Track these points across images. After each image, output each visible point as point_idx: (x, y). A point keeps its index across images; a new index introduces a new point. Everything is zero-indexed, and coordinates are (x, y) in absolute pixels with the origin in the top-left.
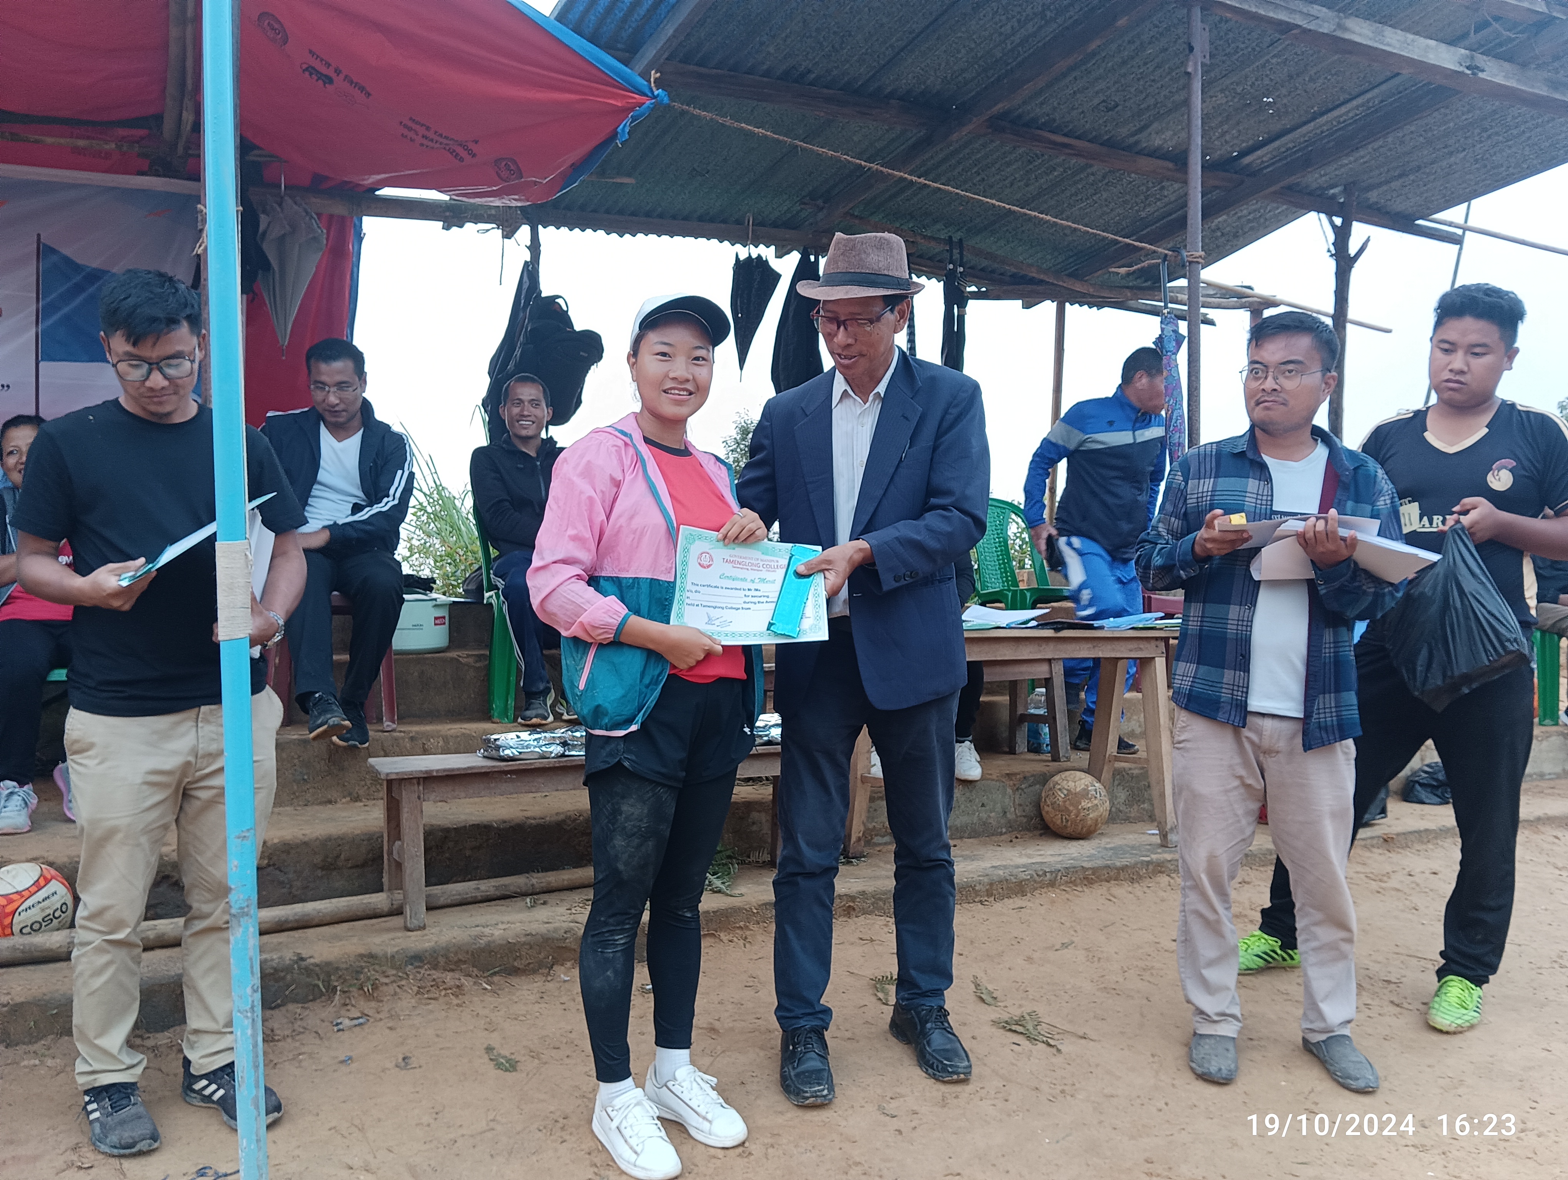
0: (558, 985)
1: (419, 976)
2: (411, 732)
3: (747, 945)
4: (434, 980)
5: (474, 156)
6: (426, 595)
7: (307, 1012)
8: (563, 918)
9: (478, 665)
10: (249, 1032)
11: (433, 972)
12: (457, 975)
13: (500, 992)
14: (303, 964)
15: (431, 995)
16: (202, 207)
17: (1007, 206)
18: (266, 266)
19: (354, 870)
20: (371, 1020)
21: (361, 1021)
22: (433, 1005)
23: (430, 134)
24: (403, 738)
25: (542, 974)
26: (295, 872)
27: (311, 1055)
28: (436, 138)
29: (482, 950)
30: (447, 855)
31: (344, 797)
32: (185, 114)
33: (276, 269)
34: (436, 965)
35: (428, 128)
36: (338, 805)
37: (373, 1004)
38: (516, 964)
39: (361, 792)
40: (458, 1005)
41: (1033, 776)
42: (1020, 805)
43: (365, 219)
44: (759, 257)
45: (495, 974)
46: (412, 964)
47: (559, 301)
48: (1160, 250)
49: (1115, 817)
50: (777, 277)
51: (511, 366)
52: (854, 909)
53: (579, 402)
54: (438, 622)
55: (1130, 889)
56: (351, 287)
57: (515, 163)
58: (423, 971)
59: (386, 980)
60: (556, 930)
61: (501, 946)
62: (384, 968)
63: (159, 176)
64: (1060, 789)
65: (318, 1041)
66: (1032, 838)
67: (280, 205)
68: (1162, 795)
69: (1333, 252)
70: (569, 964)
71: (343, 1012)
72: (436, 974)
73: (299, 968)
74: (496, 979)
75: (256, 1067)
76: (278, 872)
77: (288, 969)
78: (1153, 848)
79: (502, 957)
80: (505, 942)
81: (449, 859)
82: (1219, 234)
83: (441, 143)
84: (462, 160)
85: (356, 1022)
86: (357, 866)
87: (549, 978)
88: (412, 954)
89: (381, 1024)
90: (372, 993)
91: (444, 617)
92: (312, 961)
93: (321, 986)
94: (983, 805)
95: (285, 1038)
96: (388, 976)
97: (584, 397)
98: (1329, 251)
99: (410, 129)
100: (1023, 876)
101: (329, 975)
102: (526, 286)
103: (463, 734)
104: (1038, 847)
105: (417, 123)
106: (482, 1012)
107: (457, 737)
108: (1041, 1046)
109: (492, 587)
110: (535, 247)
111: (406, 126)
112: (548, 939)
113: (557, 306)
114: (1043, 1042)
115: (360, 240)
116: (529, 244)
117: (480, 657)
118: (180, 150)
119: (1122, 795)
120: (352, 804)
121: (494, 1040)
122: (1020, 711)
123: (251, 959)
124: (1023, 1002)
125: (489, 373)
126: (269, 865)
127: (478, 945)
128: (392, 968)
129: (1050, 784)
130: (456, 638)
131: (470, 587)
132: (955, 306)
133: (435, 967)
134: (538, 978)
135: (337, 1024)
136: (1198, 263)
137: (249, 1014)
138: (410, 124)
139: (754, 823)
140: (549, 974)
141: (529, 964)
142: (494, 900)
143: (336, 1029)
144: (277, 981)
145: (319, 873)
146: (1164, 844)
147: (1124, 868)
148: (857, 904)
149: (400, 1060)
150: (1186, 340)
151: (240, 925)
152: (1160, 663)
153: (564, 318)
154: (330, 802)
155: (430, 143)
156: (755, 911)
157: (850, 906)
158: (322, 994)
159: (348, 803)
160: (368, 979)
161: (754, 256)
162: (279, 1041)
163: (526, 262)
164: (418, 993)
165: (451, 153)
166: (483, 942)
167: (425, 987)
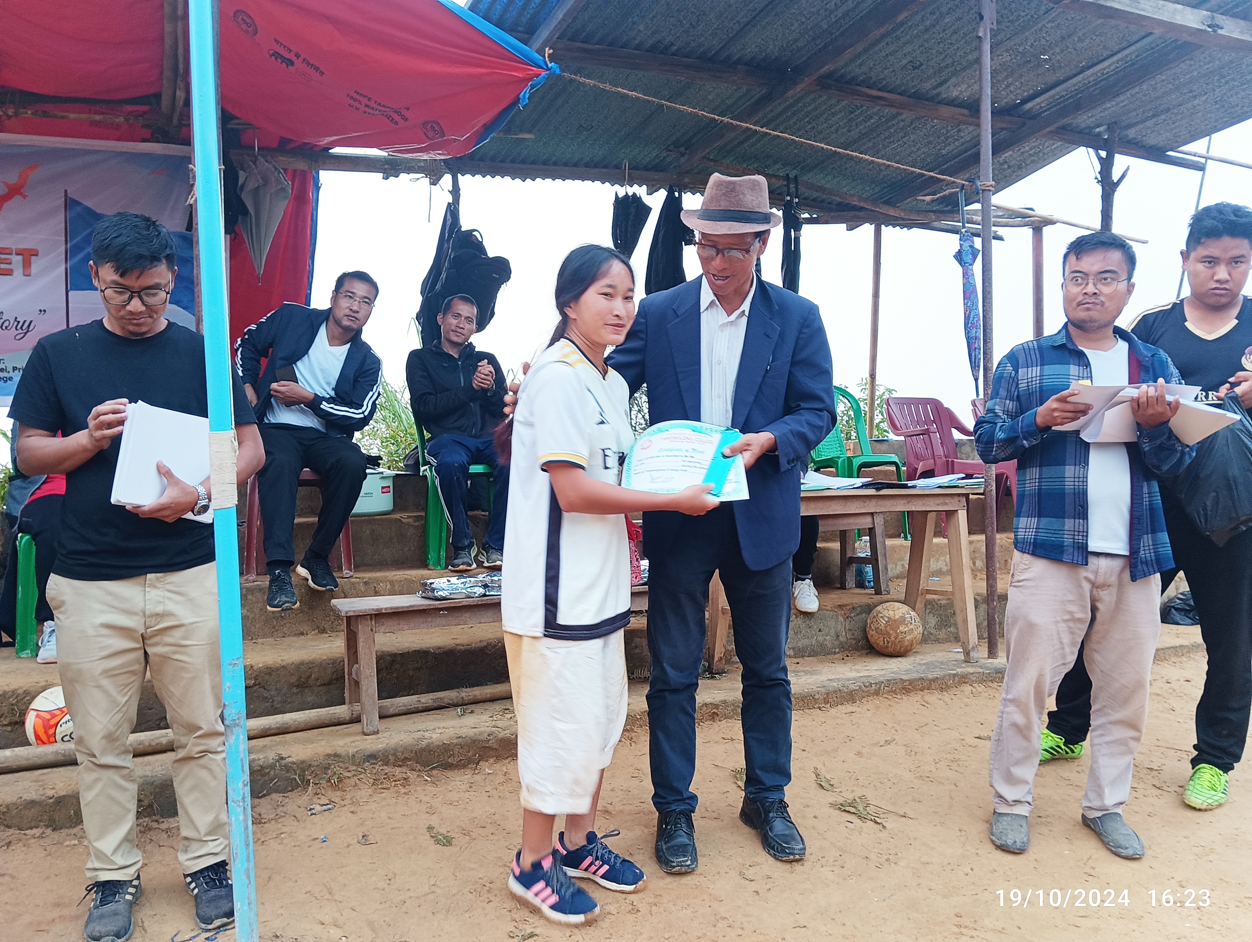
0: (483, 777)
1: (374, 771)
2: (363, 578)
3: (633, 744)
4: (386, 774)
5: (406, 120)
6: (374, 469)
7: (287, 800)
8: (487, 724)
9: (416, 524)
10: (241, 817)
11: (386, 767)
12: (404, 769)
13: (438, 783)
14: (283, 762)
15: (384, 786)
16: (193, 167)
17: (833, 149)
18: (245, 212)
19: (321, 688)
20: (338, 806)
21: (329, 806)
22: (386, 794)
23: (372, 104)
24: (359, 583)
25: (471, 768)
26: (276, 689)
27: (290, 835)
28: (375, 106)
29: (423, 750)
30: (394, 675)
31: (314, 630)
32: (178, 92)
33: (253, 214)
34: (388, 762)
35: (369, 99)
36: (309, 636)
37: (338, 793)
38: (450, 760)
39: (325, 626)
40: (405, 793)
41: (860, 606)
42: (850, 630)
43: (321, 172)
44: (634, 194)
45: (433, 768)
46: (369, 762)
47: (475, 233)
48: (958, 181)
49: (926, 639)
50: (648, 210)
51: (438, 286)
52: (717, 715)
53: (492, 314)
54: (384, 490)
55: (940, 696)
56: (312, 226)
57: (438, 124)
58: (377, 767)
59: (349, 774)
60: (481, 733)
61: (438, 746)
62: (347, 765)
63: (159, 142)
64: (882, 617)
65: (296, 823)
66: (861, 656)
67: (255, 163)
68: (965, 621)
69: (1100, 179)
70: (492, 760)
71: (315, 800)
72: (387, 769)
73: (280, 765)
74: (435, 772)
75: (247, 845)
76: (262, 690)
77: (272, 767)
78: (958, 663)
79: (439, 755)
80: (441, 744)
81: (396, 678)
82: (1006, 166)
83: (380, 111)
84: (396, 123)
85: (325, 807)
86: (325, 684)
87: (477, 772)
88: (369, 753)
89: (345, 808)
90: (338, 784)
91: (389, 487)
92: (290, 759)
93: (298, 780)
94: (820, 630)
95: (270, 821)
96: (349, 771)
97: (496, 310)
98: (1096, 178)
99: (355, 100)
100: (853, 687)
101: (303, 770)
102: (449, 222)
103: (406, 579)
104: (865, 664)
105: (361, 95)
106: (425, 799)
107: (401, 581)
108: (870, 823)
109: (426, 463)
110: (456, 191)
111: (352, 98)
112: (475, 741)
113: (474, 238)
114: (871, 820)
115: (318, 188)
116: (451, 189)
117: (417, 518)
118: (175, 121)
119: (933, 621)
120: (319, 635)
121: (434, 821)
122: (849, 554)
123: (242, 760)
124: (855, 788)
125: (421, 293)
126: (255, 685)
127: (420, 746)
128: (353, 764)
129: (874, 612)
130: (399, 503)
131: (409, 463)
132: (792, 230)
133: (387, 764)
134: (468, 771)
135: (311, 809)
136: (990, 190)
137: (241, 804)
138: (355, 96)
139: (636, 647)
140: (476, 768)
141: (461, 760)
142: (432, 710)
143: (309, 813)
144: (263, 776)
145: (295, 690)
146: (967, 660)
147: (935, 680)
148: (720, 711)
149: (361, 838)
150: (981, 253)
151: (233, 734)
152: (962, 515)
153: (479, 247)
154: (302, 634)
155: (371, 111)
156: (639, 717)
157: (714, 713)
158: (298, 786)
159: (316, 634)
160: (335, 773)
161: (630, 194)
162: (265, 823)
163: (449, 203)
164: (374, 784)
165: (388, 118)
166: (424, 743)
167: (379, 780)
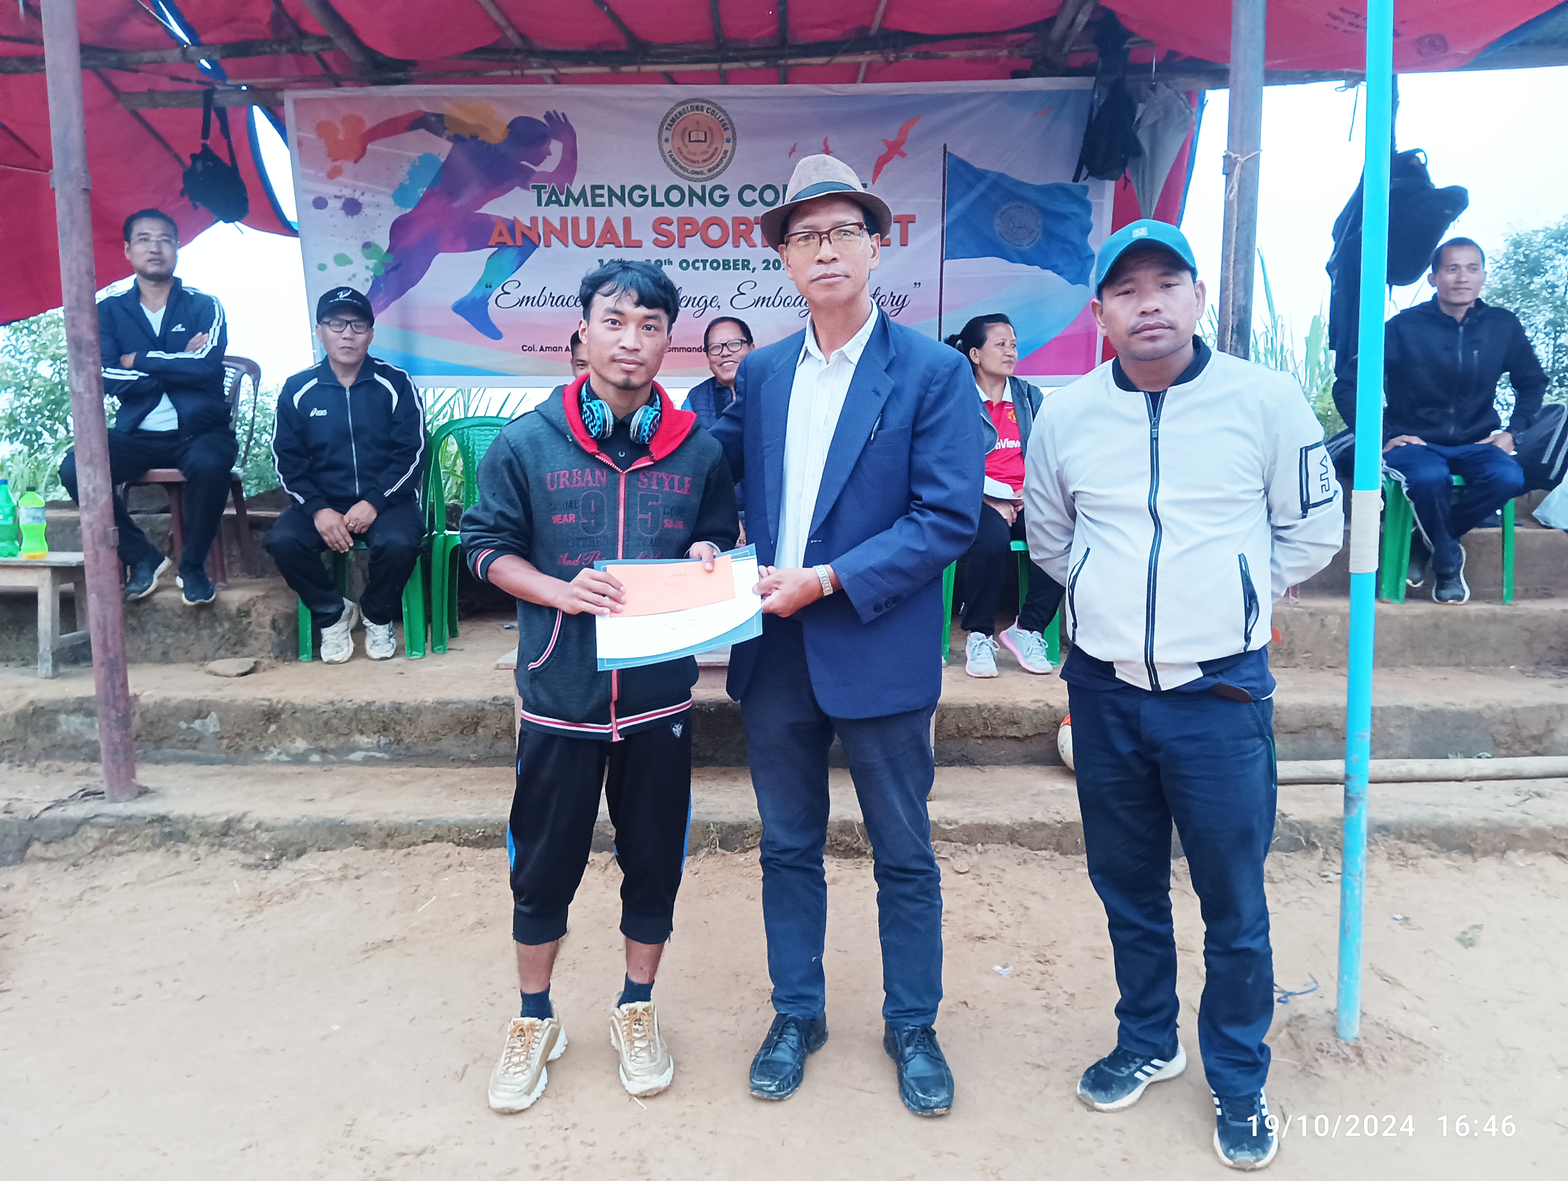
0: (1514, 869)
1: (1387, 844)
4: (1400, 849)
5: (1398, 35)
7: (1290, 861)
11: (1399, 842)
12: (1419, 847)
13: (1461, 869)
14: (1286, 819)
15: (1403, 863)
18: (1136, 153)
19: (1288, 735)
22: (1406, 872)
25: (1496, 857)
29: (1441, 829)
33: (1146, 155)
35: (1357, 16)
38: (1472, 845)
43: (1207, 92)
45: (1453, 851)
46: (1379, 832)
47: (1419, 155)
57: (1442, 36)
58: (1390, 840)
61: (1459, 827)
63: (1043, 76)
65: (1313, 889)
67: (1155, 91)
70: (1523, 851)
71: (1325, 865)
72: (1401, 844)
74: (1454, 855)
79: (1459, 837)
80: (1462, 824)
86: (1292, 732)
87: (1504, 862)
88: (1379, 824)
93: (1302, 840)
95: (1282, 881)
99: (1337, 18)
101: (1308, 831)
105: (1347, 12)
112: (1502, 826)
113: (1414, 162)
115: (1202, 106)
125: (1334, 235)
127: (1438, 824)
133: (1400, 837)
134: (1493, 860)
135: (1323, 876)
140: (1503, 858)
141: (1484, 846)
143: (1323, 880)
153: (1422, 170)
158: (1303, 847)
164: (1389, 859)
166: (1442, 822)
167: (1393, 854)
